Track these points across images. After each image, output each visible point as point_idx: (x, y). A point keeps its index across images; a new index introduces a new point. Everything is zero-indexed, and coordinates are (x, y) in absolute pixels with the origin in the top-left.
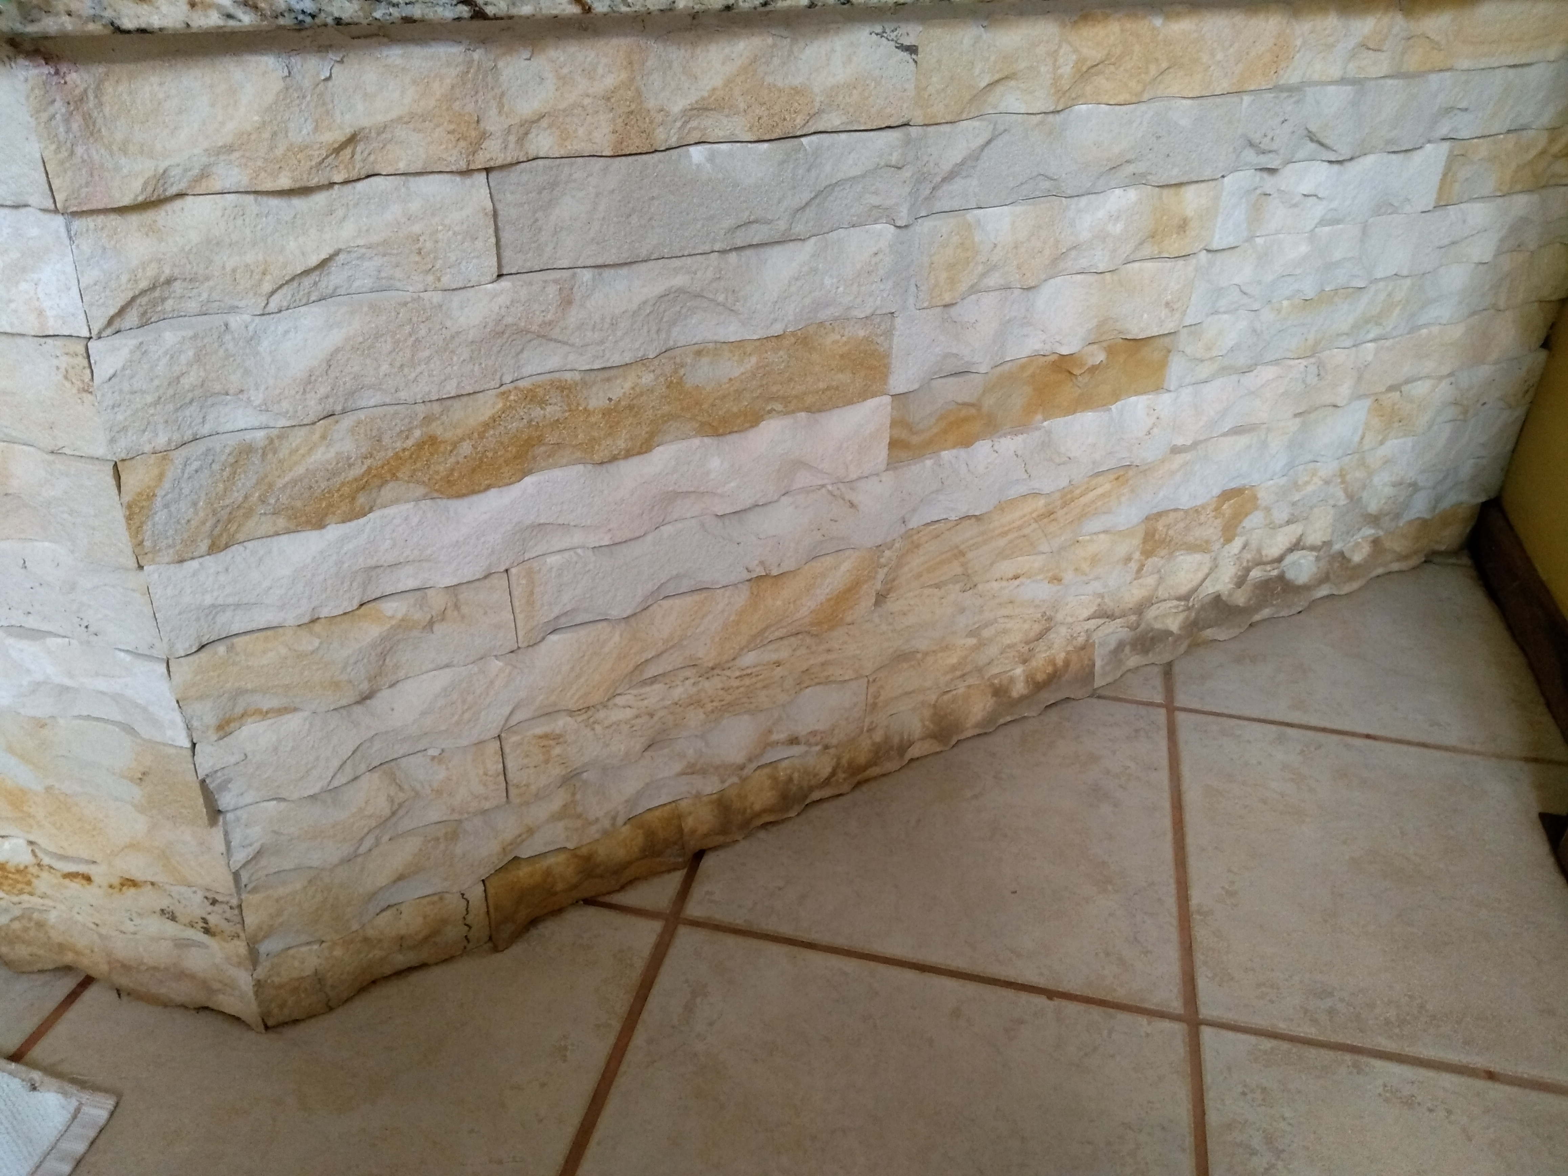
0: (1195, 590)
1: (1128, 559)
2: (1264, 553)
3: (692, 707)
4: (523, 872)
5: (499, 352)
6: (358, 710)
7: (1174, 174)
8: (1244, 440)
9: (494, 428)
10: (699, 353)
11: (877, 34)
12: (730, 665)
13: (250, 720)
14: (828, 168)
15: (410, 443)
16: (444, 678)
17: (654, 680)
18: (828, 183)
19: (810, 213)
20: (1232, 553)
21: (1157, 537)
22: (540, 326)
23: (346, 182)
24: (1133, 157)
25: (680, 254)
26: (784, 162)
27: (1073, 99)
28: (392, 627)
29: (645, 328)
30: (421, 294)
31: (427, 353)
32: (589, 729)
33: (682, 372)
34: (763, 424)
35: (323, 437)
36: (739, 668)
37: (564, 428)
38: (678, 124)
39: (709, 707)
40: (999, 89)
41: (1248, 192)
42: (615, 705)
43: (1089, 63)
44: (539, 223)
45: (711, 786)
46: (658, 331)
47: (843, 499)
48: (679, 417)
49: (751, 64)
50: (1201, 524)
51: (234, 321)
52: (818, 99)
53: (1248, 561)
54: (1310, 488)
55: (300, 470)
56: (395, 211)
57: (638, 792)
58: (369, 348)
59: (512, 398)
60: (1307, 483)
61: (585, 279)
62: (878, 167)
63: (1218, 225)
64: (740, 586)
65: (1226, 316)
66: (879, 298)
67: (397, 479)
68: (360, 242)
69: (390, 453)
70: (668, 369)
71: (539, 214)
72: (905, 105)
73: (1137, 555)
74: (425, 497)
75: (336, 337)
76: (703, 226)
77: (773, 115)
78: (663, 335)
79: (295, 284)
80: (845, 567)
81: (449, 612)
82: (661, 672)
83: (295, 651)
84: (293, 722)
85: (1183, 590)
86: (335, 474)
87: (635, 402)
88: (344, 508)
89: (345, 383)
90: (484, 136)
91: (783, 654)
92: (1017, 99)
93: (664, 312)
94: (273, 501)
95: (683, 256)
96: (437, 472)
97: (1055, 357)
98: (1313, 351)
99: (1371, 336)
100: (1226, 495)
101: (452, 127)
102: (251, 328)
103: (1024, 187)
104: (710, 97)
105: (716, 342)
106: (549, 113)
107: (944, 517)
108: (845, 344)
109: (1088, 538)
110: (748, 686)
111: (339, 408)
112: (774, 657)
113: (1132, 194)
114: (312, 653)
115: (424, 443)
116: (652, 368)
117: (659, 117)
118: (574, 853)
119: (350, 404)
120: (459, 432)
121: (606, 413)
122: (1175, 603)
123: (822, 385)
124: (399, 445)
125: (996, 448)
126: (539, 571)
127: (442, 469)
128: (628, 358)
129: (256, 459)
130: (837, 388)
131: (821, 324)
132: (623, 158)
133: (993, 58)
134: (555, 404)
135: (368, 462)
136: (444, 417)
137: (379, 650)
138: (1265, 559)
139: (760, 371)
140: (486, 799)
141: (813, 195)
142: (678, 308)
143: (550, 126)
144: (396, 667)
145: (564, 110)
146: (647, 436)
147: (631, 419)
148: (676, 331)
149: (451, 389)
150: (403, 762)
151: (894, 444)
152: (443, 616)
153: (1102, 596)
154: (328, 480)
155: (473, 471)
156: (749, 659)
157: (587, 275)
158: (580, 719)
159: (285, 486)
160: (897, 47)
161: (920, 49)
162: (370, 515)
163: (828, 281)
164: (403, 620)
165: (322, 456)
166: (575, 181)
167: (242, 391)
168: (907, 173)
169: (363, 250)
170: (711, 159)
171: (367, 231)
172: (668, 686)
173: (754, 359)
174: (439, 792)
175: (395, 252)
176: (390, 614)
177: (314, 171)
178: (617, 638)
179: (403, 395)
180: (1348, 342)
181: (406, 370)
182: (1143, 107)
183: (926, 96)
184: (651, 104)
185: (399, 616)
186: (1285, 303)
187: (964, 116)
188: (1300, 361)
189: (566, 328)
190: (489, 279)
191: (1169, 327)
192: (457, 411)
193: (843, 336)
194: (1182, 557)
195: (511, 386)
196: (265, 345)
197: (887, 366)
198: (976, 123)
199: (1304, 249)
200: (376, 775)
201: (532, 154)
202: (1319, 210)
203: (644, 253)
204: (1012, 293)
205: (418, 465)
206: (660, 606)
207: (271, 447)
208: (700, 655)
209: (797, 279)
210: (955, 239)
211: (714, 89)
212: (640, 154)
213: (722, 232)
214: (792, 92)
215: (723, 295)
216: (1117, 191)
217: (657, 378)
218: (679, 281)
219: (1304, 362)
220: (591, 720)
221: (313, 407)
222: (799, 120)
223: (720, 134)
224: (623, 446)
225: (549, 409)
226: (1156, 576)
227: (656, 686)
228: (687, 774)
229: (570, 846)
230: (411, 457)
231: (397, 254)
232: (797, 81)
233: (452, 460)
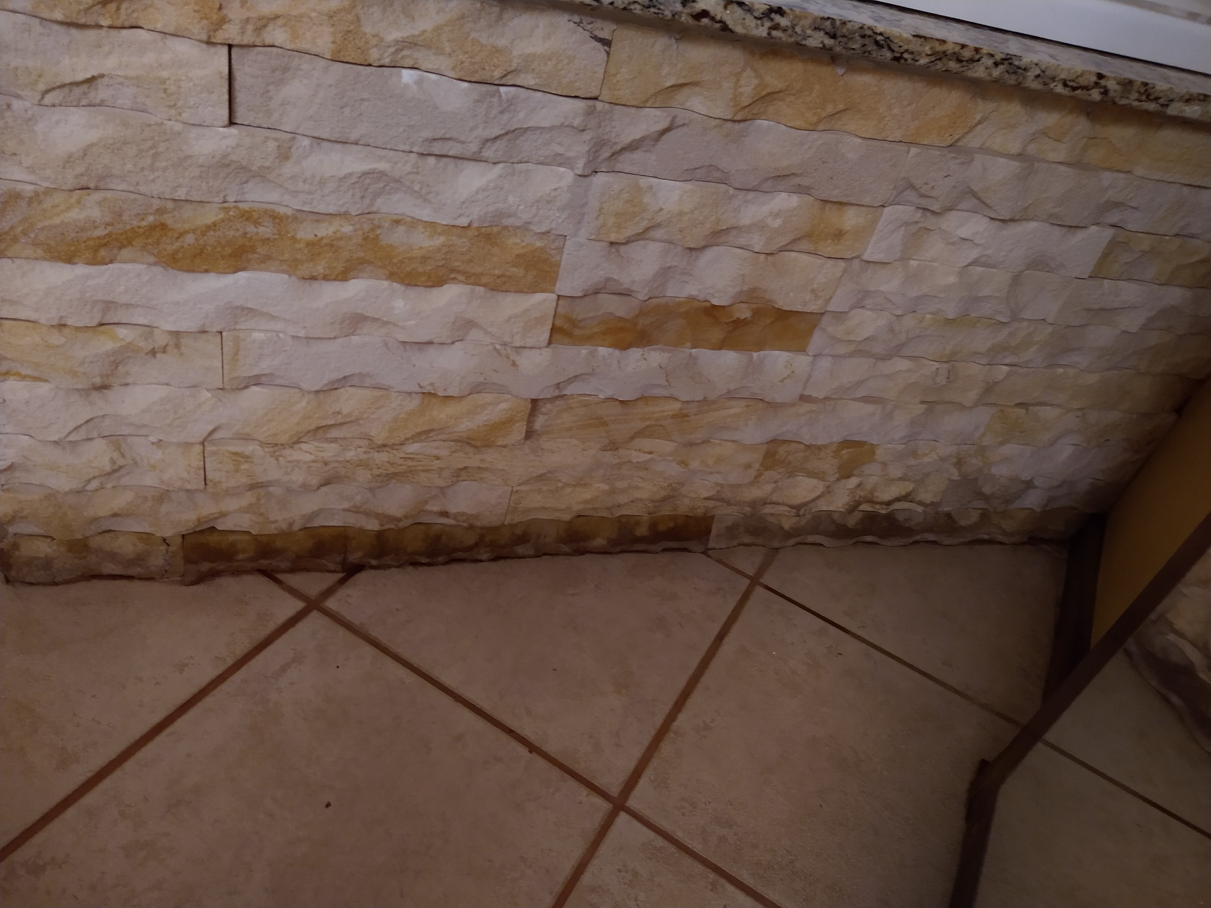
0: (806, 504)
1: (748, 466)
2: (876, 494)
3: (362, 468)
4: (213, 539)
5: (225, 178)
6: (95, 395)
7: (835, 195)
8: (869, 408)
9: (214, 230)
10: (397, 222)
11: (575, 23)
12: (398, 447)
13: (11, 378)
14: (521, 115)
15: (144, 223)
16: (162, 392)
17: (335, 440)
18: (519, 126)
19: (500, 144)
20: (848, 487)
21: (777, 457)
22: (260, 168)
23: (110, 27)
24: (799, 172)
25: (384, 147)
26: (478, 101)
27: (754, 114)
28: (122, 346)
29: (350, 193)
30: (166, 122)
31: (164, 164)
32: (273, 459)
33: (378, 231)
34: (446, 286)
35: (78, 202)
36: (405, 452)
37: (274, 246)
38: (392, 50)
39: (376, 472)
40: (686, 91)
41: (906, 224)
42: (300, 449)
43: (769, 90)
44: (270, 94)
45: (373, 525)
46: (362, 197)
47: (508, 358)
48: (373, 263)
49: (458, 19)
50: (819, 459)
51: (17, 104)
52: (516, 60)
53: (860, 497)
54: (926, 459)
55: (57, 221)
56: (150, 58)
57: (313, 512)
58: (118, 149)
59: (231, 213)
60: (926, 455)
61: (303, 144)
62: (562, 125)
63: (872, 242)
64: (413, 395)
65: (869, 313)
66: (554, 222)
67: (132, 245)
68: (119, 73)
69: (128, 227)
70: (366, 227)
71: (271, 87)
72: (594, 84)
73: (757, 466)
74: (155, 264)
75: (93, 136)
76: (404, 131)
77: (474, 63)
78: (367, 201)
79: (66, 90)
80: (503, 406)
81: (169, 349)
82: (342, 436)
83: (46, 341)
84: (43, 389)
85: (797, 501)
86: (83, 230)
87: (335, 242)
88: (88, 255)
89: (97, 169)
90: (224, 21)
91: (443, 453)
92: (700, 103)
93: (369, 185)
94: (32, 236)
95: (386, 149)
96: (165, 250)
97: (707, 304)
98: (950, 359)
99: (1007, 361)
100: (846, 444)
101: (197, 8)
102: (30, 112)
103: (697, 171)
104: (419, 36)
105: (413, 218)
106: (283, 15)
107: (595, 394)
108: (524, 247)
109: (718, 441)
110: (410, 467)
111: (92, 185)
112: (435, 452)
113: (794, 200)
114: (58, 346)
115: (156, 226)
116: (353, 223)
117: (374, 41)
118: (256, 538)
119: (102, 185)
120: (187, 226)
121: (309, 244)
122: (788, 509)
123: (497, 272)
124: (135, 223)
125: (645, 357)
126: (244, 340)
127: (169, 248)
128: (332, 210)
129: (23, 204)
130: (510, 277)
131: (506, 228)
132: (341, 64)
133: (680, 65)
134: (268, 227)
135: (110, 229)
136: (176, 213)
137: (112, 359)
138: (875, 500)
139: (444, 248)
140: (189, 482)
141: (503, 132)
142: (382, 185)
143: (284, 25)
144: (127, 373)
145: (295, 17)
146: (343, 269)
147: (330, 254)
148: (379, 201)
149: (181, 194)
150: (130, 439)
151: (554, 330)
152: (164, 350)
153: (722, 486)
154: (77, 232)
155: (195, 256)
156: (413, 448)
157: (306, 142)
158: (267, 450)
159: (43, 229)
160: (591, 37)
161: (613, 44)
162: (110, 265)
163: (511, 199)
164: (130, 343)
165: (76, 215)
166: (302, 70)
167: (15, 154)
168: (587, 136)
169: (122, 80)
170: (419, 83)
171: (126, 66)
172: (342, 448)
173: (442, 239)
174: (154, 467)
175: (146, 86)
176: (121, 337)
177: (82, 13)
178: (304, 403)
179: (142, 189)
180: (984, 361)
181: (146, 172)
182: (815, 135)
183: (615, 81)
184: (368, 29)
185: (128, 340)
186: (928, 316)
187: (648, 105)
188: (934, 363)
189: (281, 175)
190: (221, 124)
191: (813, 308)
192: (187, 211)
193: (523, 241)
194: (801, 478)
195: (231, 205)
196: (40, 127)
197: (557, 273)
198: (658, 112)
199: (952, 279)
200: (104, 441)
201: (268, 41)
202: (974, 254)
203: (353, 137)
204: (676, 248)
205: (150, 241)
206: (346, 391)
207: (35, 198)
208: (372, 434)
209: (484, 190)
210: (625, 196)
211: (424, 32)
212: (356, 64)
213: (421, 140)
214: (493, 50)
215: (419, 186)
216: (783, 194)
217: (355, 231)
218: (382, 166)
219: (937, 365)
220: (277, 453)
221: (70, 179)
222: (497, 74)
223: (430, 66)
224: (322, 271)
225: (261, 229)
226: (773, 485)
227: (333, 445)
228: (353, 512)
229: (254, 532)
230: (144, 234)
231: (148, 89)
232: (501, 42)
233: (177, 244)
